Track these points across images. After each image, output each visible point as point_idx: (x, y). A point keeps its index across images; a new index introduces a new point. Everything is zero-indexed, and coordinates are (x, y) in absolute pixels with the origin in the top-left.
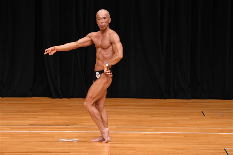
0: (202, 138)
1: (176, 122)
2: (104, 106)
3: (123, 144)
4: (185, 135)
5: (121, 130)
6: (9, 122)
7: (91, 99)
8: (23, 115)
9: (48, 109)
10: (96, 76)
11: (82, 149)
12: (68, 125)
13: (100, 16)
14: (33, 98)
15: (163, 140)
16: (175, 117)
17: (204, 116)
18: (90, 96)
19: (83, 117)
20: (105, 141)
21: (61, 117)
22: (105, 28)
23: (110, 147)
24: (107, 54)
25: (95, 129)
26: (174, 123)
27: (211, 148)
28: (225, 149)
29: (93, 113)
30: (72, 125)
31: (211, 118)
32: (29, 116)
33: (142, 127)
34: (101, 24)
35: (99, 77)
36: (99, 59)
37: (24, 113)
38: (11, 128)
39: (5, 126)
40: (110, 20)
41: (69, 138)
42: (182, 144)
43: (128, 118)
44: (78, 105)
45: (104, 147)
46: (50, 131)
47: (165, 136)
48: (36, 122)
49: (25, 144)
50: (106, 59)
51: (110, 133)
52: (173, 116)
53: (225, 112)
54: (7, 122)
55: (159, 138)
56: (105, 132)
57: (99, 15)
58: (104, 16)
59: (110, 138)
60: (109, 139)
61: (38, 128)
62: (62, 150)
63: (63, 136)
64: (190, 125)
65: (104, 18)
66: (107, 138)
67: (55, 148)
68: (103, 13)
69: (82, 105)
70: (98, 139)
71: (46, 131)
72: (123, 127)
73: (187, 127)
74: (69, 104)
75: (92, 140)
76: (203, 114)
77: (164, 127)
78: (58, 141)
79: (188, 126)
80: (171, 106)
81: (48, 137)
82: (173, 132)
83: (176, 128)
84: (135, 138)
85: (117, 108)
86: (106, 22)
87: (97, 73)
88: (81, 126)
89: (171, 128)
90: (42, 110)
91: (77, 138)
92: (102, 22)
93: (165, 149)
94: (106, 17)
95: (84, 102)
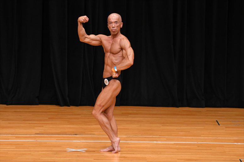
0: (217, 148)
1: (189, 132)
2: (113, 115)
3: (134, 154)
4: (199, 145)
5: (131, 139)
6: (15, 131)
7: (100, 108)
8: (29, 123)
9: (55, 117)
10: (105, 83)
11: (91, 159)
12: (76, 134)
13: (112, 20)
14: (39, 105)
15: (176, 150)
16: (188, 126)
17: (219, 125)
18: (99, 105)
19: (92, 126)
20: (115, 151)
21: (69, 126)
22: (116, 33)
23: (120, 157)
24: (116, 60)
25: (104, 139)
26: (187, 133)
27: (227, 159)
28: (240, 160)
29: (103, 121)
30: (80, 134)
31: (226, 127)
32: (36, 125)
33: (154, 137)
34: (112, 28)
35: (108, 84)
36: (107, 65)
37: (30, 122)
38: (17, 138)
39: (10, 135)
40: (122, 24)
41: (77, 147)
42: (196, 155)
43: (139, 127)
44: (87, 113)
45: (114, 157)
46: (57, 140)
47: (177, 146)
48: (43, 131)
49: (31, 154)
50: (115, 64)
51: (121, 142)
52: (186, 125)
53: (240, 121)
54: (12, 131)
55: (171, 148)
56: (115, 141)
57: (110, 19)
58: (116, 21)
59: (121, 148)
60: (119, 149)
61: (44, 137)
62: (69, 160)
63: (71, 146)
64: (203, 134)
65: (116, 22)
66: (117, 148)
67: (62, 159)
68: (114, 17)
69: (90, 113)
70: (108, 148)
71: (53, 141)
72: (134, 136)
73: (200, 136)
74: (78, 112)
75: (101, 150)
76: (217, 124)
77: (177, 137)
78: (66, 151)
79: (202, 136)
80: (184, 115)
81: (55, 147)
82: (186, 142)
83: (190, 137)
84: (146, 148)
85: (128, 117)
86: (117, 27)
87: (106, 80)
88: (90, 136)
89: (184, 137)
90: (49, 118)
91: (85, 148)
92: (113, 26)
93: (178, 159)
94: (118, 22)
95: (93, 110)
